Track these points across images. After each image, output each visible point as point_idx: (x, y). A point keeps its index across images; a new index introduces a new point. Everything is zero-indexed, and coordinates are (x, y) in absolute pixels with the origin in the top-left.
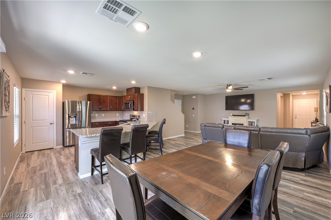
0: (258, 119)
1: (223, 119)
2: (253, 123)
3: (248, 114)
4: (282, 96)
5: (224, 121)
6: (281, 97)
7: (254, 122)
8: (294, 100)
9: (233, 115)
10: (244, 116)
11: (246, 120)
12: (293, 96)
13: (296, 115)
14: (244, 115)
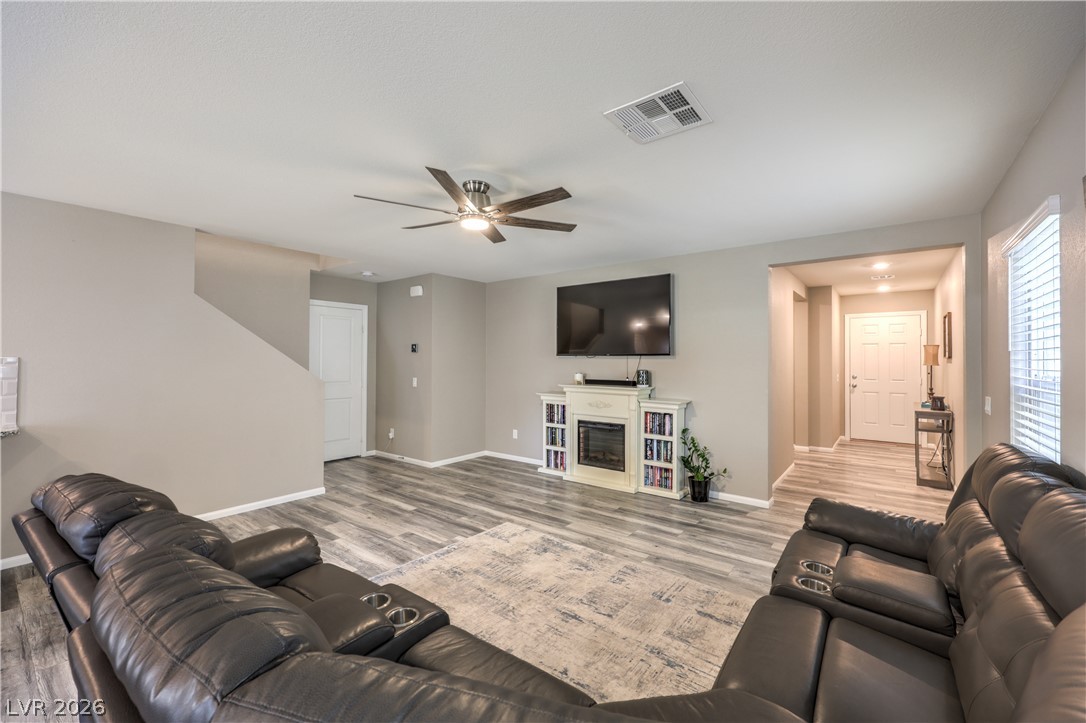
0: (688, 399)
1: (547, 399)
2: (667, 417)
3: (647, 372)
4: (802, 294)
5: (550, 407)
6: (797, 298)
7: (671, 415)
8: (847, 317)
9: (588, 382)
10: (634, 384)
11: (634, 406)
12: (842, 298)
13: (854, 378)
14: (631, 379)
